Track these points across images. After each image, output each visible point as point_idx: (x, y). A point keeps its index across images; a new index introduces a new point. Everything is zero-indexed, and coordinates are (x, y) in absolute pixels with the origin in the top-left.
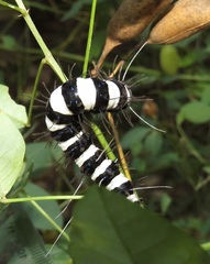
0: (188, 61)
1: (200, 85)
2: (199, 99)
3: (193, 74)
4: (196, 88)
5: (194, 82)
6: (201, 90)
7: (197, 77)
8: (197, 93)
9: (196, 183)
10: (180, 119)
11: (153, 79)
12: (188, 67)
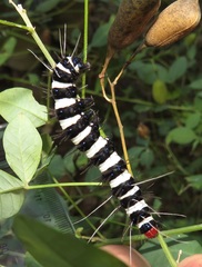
0: (176, 95)
1: (185, 114)
2: (184, 125)
3: (180, 105)
4: (182, 117)
5: (180, 111)
6: (185, 118)
7: (183, 108)
8: (183, 120)
9: (179, 189)
10: (168, 141)
11: (147, 109)
12: (176, 100)
